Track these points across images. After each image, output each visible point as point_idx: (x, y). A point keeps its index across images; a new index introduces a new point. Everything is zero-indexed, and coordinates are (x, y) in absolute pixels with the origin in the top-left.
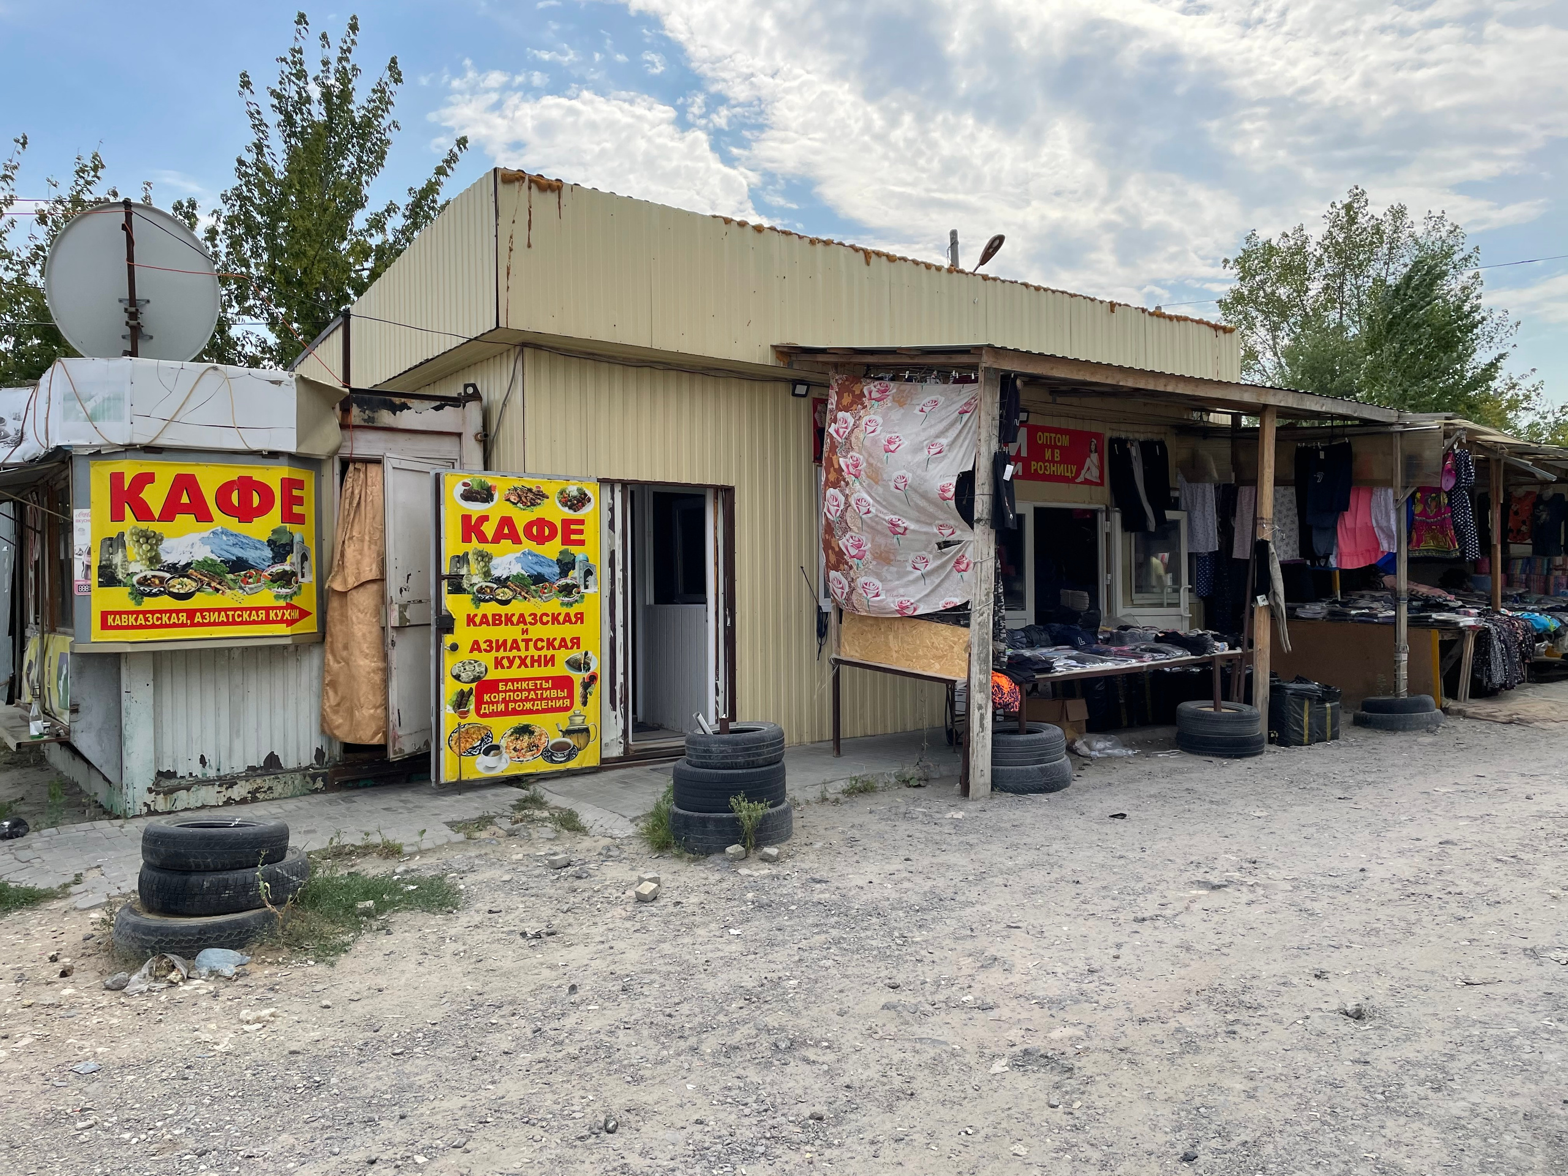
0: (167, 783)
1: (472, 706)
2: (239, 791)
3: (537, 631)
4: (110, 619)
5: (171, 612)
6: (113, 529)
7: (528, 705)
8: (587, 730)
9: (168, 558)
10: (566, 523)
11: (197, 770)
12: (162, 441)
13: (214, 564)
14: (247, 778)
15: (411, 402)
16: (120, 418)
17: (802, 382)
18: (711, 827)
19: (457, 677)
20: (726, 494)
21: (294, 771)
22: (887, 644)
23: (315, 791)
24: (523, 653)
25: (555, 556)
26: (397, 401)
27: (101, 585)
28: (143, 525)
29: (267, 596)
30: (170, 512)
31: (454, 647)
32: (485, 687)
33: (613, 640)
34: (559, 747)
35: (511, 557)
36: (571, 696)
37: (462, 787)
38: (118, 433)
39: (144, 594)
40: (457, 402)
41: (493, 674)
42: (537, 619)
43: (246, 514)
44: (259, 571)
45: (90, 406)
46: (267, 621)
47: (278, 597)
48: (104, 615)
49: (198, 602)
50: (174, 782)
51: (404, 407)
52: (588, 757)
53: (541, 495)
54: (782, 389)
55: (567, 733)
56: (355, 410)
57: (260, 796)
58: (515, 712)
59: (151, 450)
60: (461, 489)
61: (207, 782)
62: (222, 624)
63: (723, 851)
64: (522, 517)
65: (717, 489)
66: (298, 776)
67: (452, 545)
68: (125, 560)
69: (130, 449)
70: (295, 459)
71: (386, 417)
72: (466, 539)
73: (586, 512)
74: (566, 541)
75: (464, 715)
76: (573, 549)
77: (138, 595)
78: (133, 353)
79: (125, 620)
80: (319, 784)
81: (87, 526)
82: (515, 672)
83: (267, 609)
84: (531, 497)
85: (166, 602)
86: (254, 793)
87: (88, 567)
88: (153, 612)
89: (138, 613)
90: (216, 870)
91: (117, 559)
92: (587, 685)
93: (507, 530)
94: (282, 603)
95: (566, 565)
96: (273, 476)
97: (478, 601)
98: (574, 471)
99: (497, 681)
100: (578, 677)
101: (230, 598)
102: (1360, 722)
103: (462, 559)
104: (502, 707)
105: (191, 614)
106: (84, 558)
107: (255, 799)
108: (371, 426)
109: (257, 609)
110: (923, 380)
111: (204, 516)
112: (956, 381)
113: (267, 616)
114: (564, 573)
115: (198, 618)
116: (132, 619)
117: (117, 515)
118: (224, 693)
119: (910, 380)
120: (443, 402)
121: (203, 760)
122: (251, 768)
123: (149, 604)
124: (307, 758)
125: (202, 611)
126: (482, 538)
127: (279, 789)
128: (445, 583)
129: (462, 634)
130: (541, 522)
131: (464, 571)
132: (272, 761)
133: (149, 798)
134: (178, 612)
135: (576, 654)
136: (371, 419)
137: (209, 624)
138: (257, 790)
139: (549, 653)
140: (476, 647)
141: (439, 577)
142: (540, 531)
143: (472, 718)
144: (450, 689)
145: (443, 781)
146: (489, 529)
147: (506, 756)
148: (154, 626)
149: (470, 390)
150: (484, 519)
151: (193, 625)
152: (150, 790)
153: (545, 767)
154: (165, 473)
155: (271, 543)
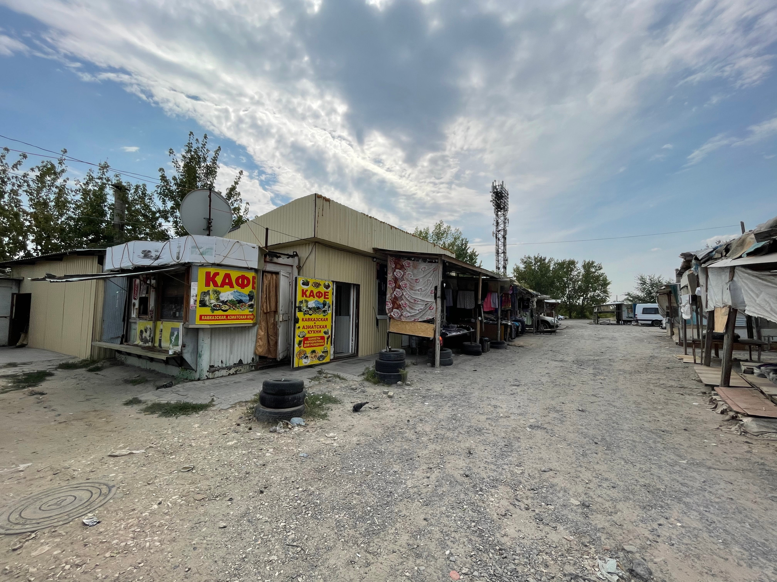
0: (213, 369)
1: (302, 345)
2: (232, 371)
3: (318, 323)
4: (203, 317)
5: (221, 315)
6: (206, 289)
7: (315, 344)
8: (327, 351)
9: (222, 299)
10: (325, 293)
11: (220, 365)
12: (223, 263)
13: (234, 301)
14: (234, 367)
15: (282, 256)
16: (212, 255)
17: (375, 258)
18: (392, 377)
19: (299, 336)
20: (357, 287)
21: (246, 365)
22: (406, 328)
23: (252, 371)
24: (314, 329)
25: (322, 302)
26: (278, 255)
27: (200, 306)
28: (216, 288)
29: (247, 311)
30: (223, 284)
31: (299, 327)
32: (306, 339)
33: (332, 326)
34: (321, 356)
35: (313, 302)
36: (324, 342)
37: (299, 368)
38: (211, 259)
39: (215, 310)
40: (293, 256)
41: (307, 336)
42: (318, 320)
43: (243, 286)
44: (246, 304)
45: (201, 250)
46: (247, 319)
47: (250, 311)
48: (201, 316)
49: (229, 312)
50: (214, 369)
51: (280, 257)
52: (327, 360)
53: (319, 285)
54: (371, 259)
55: (323, 352)
56: (268, 257)
57: (238, 372)
58: (312, 346)
59: (219, 265)
60: (302, 282)
61: (223, 368)
62: (235, 319)
63: (396, 383)
64: (315, 291)
65: (354, 285)
66: (248, 366)
67: (299, 298)
68: (210, 299)
69: (214, 265)
70: (256, 271)
71: (275, 260)
72: (303, 296)
73: (330, 289)
74: (325, 298)
75: (300, 347)
76: (326, 300)
77: (213, 310)
78: (209, 235)
79: (208, 318)
80: (253, 369)
81: (196, 288)
82: (312, 335)
83: (247, 315)
84: (317, 285)
85: (220, 312)
86: (236, 371)
87: (196, 301)
88: (217, 315)
89: (212, 315)
90: (293, 394)
91: (207, 298)
92: (328, 339)
93: (312, 294)
94: (251, 314)
95: (324, 304)
96: (250, 275)
97: (305, 314)
98: (327, 279)
99: (308, 338)
100: (326, 336)
101: (237, 312)
102: (492, 347)
103: (301, 302)
104: (309, 345)
105: (227, 316)
106: (195, 298)
107: (236, 374)
108: (271, 262)
109: (244, 315)
110: (418, 261)
111: (232, 286)
112: (429, 262)
113: (247, 317)
114: (324, 307)
115: (229, 318)
116: (211, 317)
117: (208, 285)
118: (229, 340)
119: (414, 260)
120: (289, 256)
121: (222, 362)
122: (235, 364)
123: (216, 313)
124: (250, 361)
125: (230, 315)
126: (306, 296)
127: (243, 370)
128: (297, 309)
129: (301, 324)
130: (319, 292)
131: (302, 305)
132: (241, 361)
133: (207, 374)
134: (223, 315)
135: (326, 330)
136: (271, 260)
137: (232, 319)
138: (237, 371)
139: (320, 329)
140: (304, 327)
141: (295, 307)
142: (319, 295)
143: (302, 348)
144: (297, 339)
145: (295, 366)
146: (308, 293)
147: (309, 359)
148: (217, 320)
149: (295, 253)
150: (307, 291)
151: (227, 320)
152: (208, 371)
153: (317, 362)
154: (222, 272)
155: (249, 295)
